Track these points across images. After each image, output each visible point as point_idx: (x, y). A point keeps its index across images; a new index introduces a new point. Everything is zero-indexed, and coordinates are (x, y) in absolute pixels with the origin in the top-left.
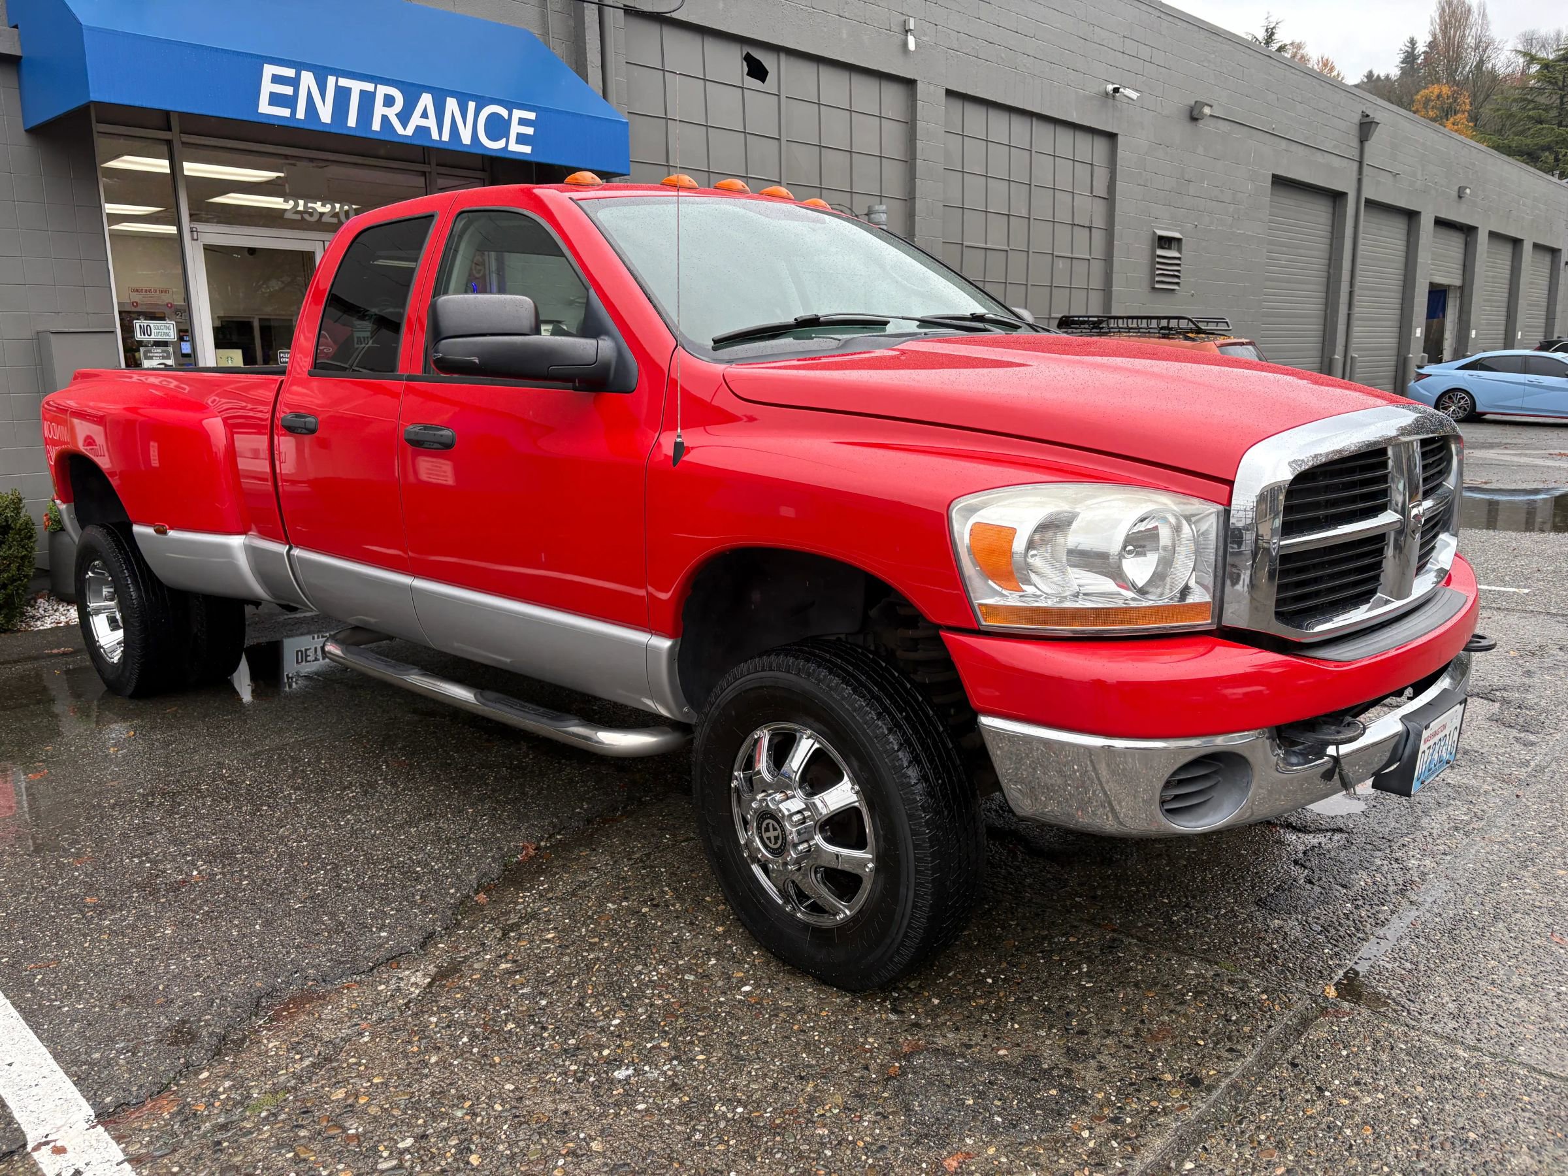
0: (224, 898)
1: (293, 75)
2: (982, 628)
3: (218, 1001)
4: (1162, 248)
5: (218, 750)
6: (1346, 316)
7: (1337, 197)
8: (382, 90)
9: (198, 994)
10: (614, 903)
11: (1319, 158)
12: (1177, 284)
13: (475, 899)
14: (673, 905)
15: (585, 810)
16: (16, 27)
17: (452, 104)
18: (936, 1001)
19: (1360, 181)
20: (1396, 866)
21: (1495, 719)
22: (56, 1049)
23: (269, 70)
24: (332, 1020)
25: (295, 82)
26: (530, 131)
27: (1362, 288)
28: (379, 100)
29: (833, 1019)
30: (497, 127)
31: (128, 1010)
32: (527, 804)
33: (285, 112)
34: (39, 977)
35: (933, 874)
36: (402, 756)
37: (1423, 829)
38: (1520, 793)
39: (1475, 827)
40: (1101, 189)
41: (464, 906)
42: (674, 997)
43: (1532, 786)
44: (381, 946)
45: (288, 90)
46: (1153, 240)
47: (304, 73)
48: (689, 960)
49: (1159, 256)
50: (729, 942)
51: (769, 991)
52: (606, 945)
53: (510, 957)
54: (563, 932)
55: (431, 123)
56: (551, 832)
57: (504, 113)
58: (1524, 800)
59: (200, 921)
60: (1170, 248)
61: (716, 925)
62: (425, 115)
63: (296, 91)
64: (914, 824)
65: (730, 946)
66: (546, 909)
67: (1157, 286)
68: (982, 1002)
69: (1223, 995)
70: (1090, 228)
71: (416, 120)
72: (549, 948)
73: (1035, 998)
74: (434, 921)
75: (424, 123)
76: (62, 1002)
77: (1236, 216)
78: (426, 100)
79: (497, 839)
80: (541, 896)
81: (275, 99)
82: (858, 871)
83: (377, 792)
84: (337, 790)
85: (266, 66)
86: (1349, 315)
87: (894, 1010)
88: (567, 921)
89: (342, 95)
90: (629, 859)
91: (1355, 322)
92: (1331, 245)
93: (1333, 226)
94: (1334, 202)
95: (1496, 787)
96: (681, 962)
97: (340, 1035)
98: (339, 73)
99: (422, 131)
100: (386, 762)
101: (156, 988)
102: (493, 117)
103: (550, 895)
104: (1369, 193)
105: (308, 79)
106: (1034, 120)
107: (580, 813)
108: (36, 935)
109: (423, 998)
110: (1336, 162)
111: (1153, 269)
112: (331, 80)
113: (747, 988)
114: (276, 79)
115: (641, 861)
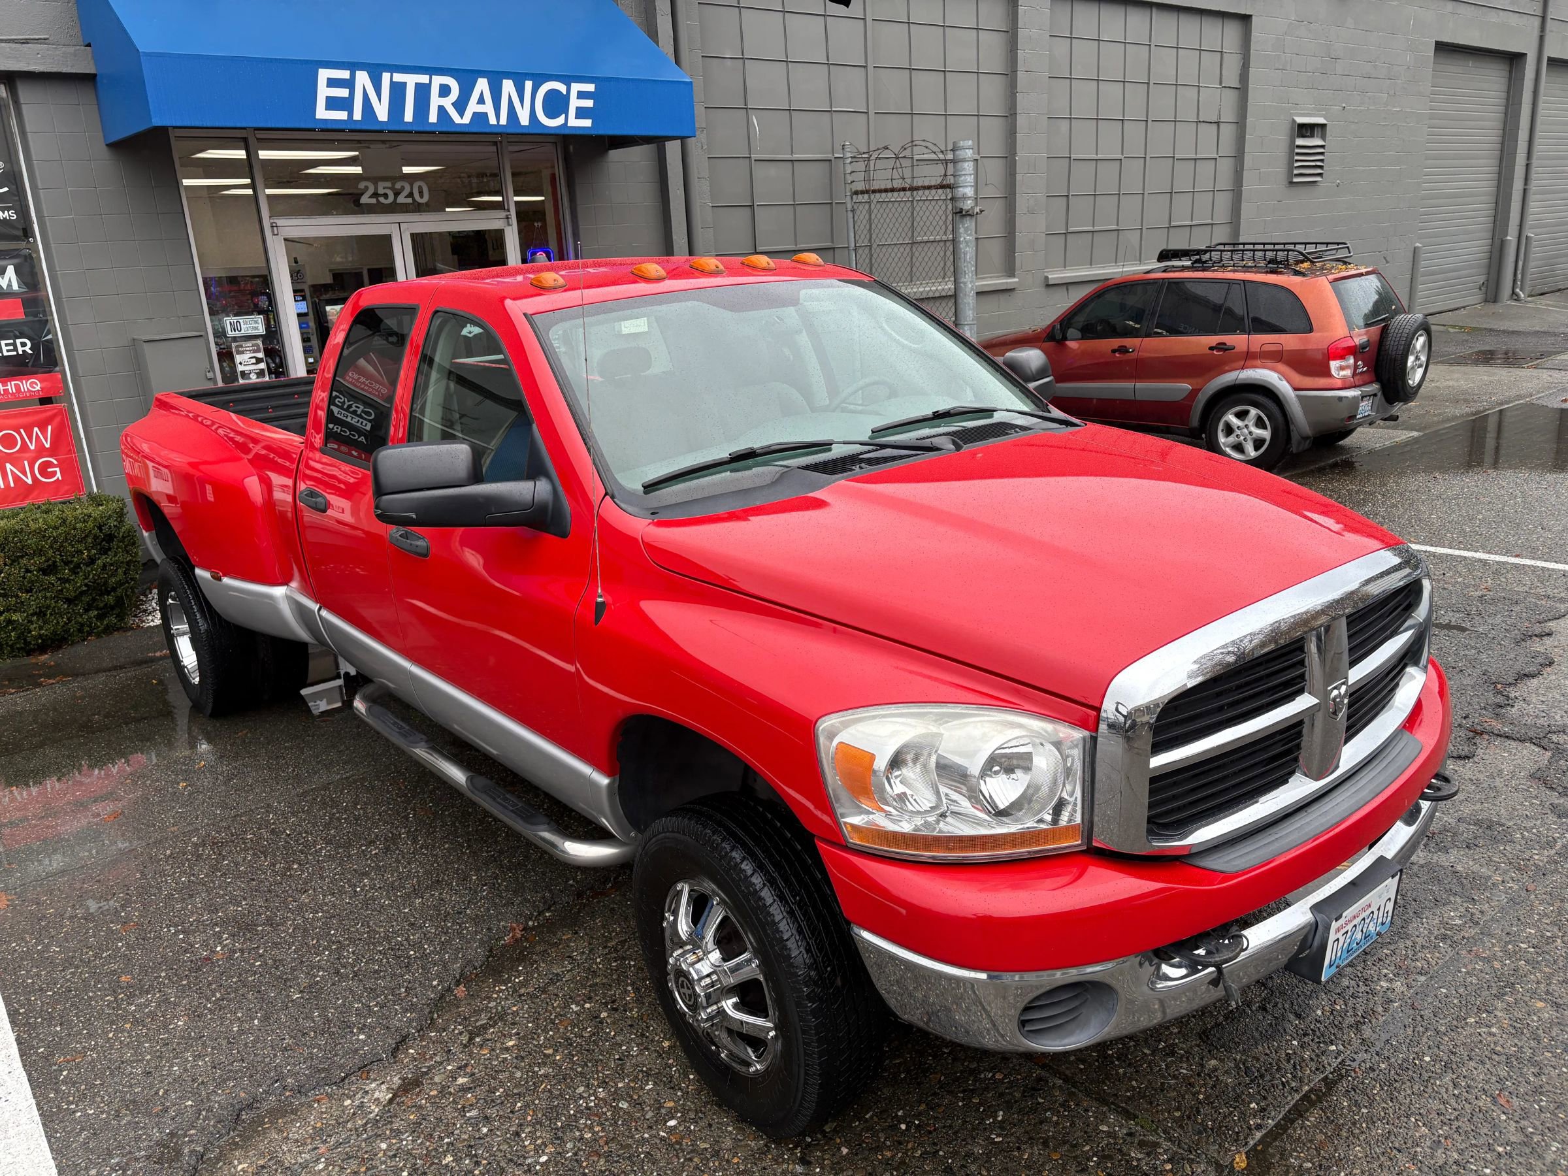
0: (235, 983)
1: (348, 76)
2: (849, 845)
3: (204, 1113)
4: (1303, 136)
5: (271, 786)
6: (1521, 192)
7: (1514, 60)
8: (438, 80)
9: (190, 1103)
10: (577, 1004)
11: (1493, 17)
12: (1320, 175)
13: (456, 992)
14: (631, 1010)
15: (577, 882)
16: (89, 45)
17: (508, 86)
18: (845, 1151)
19: (1541, 38)
20: (1363, 988)
21: (1538, 777)
22: (61, 1162)
23: (324, 74)
24: (297, 1141)
25: (350, 84)
26: (589, 103)
27: (1539, 158)
28: (435, 91)
29: (742, 1167)
30: (557, 103)
31: (129, 1118)
32: (527, 871)
33: (342, 115)
34: (65, 1073)
35: (819, 1058)
36: (431, 801)
37: (1408, 937)
38: (1531, 887)
39: (1466, 935)
40: (1232, 79)
41: (441, 1003)
42: (603, 1130)
43: (1549, 877)
44: (357, 1050)
45: (344, 93)
46: (1292, 129)
47: (358, 73)
48: (628, 1083)
49: (1299, 147)
50: (671, 1061)
51: (692, 1127)
52: (558, 1058)
53: (468, 1070)
54: (523, 1038)
55: (488, 108)
56: (541, 909)
57: (562, 88)
58: (1533, 897)
59: (210, 1010)
60: (1312, 136)
61: (665, 1038)
62: (481, 101)
63: (352, 93)
64: (802, 1012)
65: (670, 1067)
66: (515, 1009)
67: (1295, 180)
68: (889, 1154)
69: (1127, 1161)
70: (1218, 123)
71: (473, 107)
72: (506, 1059)
73: (941, 1153)
74: (410, 1021)
75: (480, 109)
76: (77, 1106)
77: (1392, 92)
78: (482, 85)
79: (490, 916)
80: (515, 991)
81: (332, 103)
82: (762, 1036)
83: (398, 848)
84: (362, 845)
85: (321, 71)
86: (1525, 190)
87: (804, 1161)
88: (530, 1025)
89: (398, 90)
90: (605, 947)
91: (1531, 197)
92: (1506, 114)
93: (1508, 92)
94: (1511, 65)
95: (1507, 878)
96: (620, 1085)
97: (300, 1160)
98: (394, 69)
99: (480, 117)
100: (414, 809)
101: (157, 1093)
102: (551, 93)
103: (522, 991)
104: (1551, 51)
105: (363, 79)
106: (1154, 10)
107: (572, 886)
108: (72, 1020)
109: (381, 1118)
110: (1514, 20)
111: (1291, 161)
112: (386, 77)
113: (672, 1123)
114: (332, 83)
115: (616, 951)
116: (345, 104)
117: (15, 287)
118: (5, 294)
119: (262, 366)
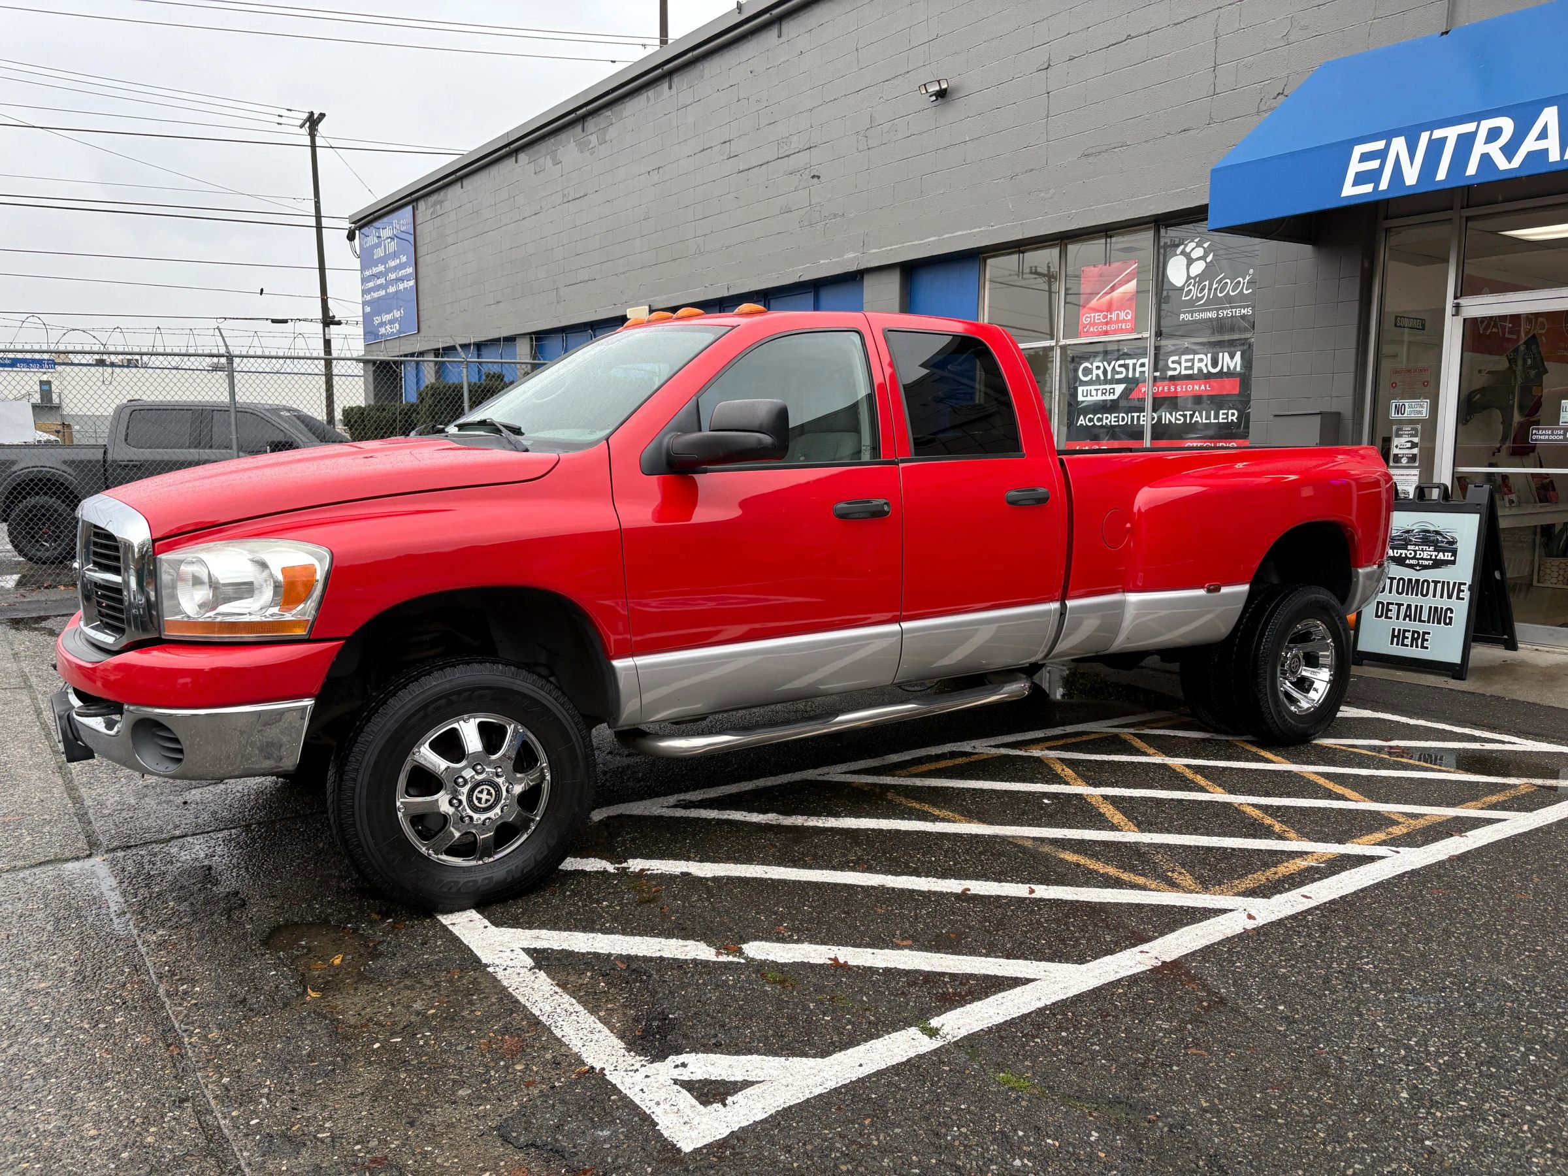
1: (1383, 146)
23: (1359, 150)
25: (1383, 153)
28: (1480, 138)
33: (1368, 188)
45: (1375, 164)
47: (1394, 140)
55: (1552, 143)
63: (1383, 163)
71: (1528, 146)
75: (1540, 144)
78: (1548, 114)
85: (1356, 147)
99: (1537, 155)
105: (1398, 145)
112: (1425, 136)
114: (1364, 157)
116: (1373, 176)
117: (1238, 369)
118: (1230, 374)
119: (1415, 451)
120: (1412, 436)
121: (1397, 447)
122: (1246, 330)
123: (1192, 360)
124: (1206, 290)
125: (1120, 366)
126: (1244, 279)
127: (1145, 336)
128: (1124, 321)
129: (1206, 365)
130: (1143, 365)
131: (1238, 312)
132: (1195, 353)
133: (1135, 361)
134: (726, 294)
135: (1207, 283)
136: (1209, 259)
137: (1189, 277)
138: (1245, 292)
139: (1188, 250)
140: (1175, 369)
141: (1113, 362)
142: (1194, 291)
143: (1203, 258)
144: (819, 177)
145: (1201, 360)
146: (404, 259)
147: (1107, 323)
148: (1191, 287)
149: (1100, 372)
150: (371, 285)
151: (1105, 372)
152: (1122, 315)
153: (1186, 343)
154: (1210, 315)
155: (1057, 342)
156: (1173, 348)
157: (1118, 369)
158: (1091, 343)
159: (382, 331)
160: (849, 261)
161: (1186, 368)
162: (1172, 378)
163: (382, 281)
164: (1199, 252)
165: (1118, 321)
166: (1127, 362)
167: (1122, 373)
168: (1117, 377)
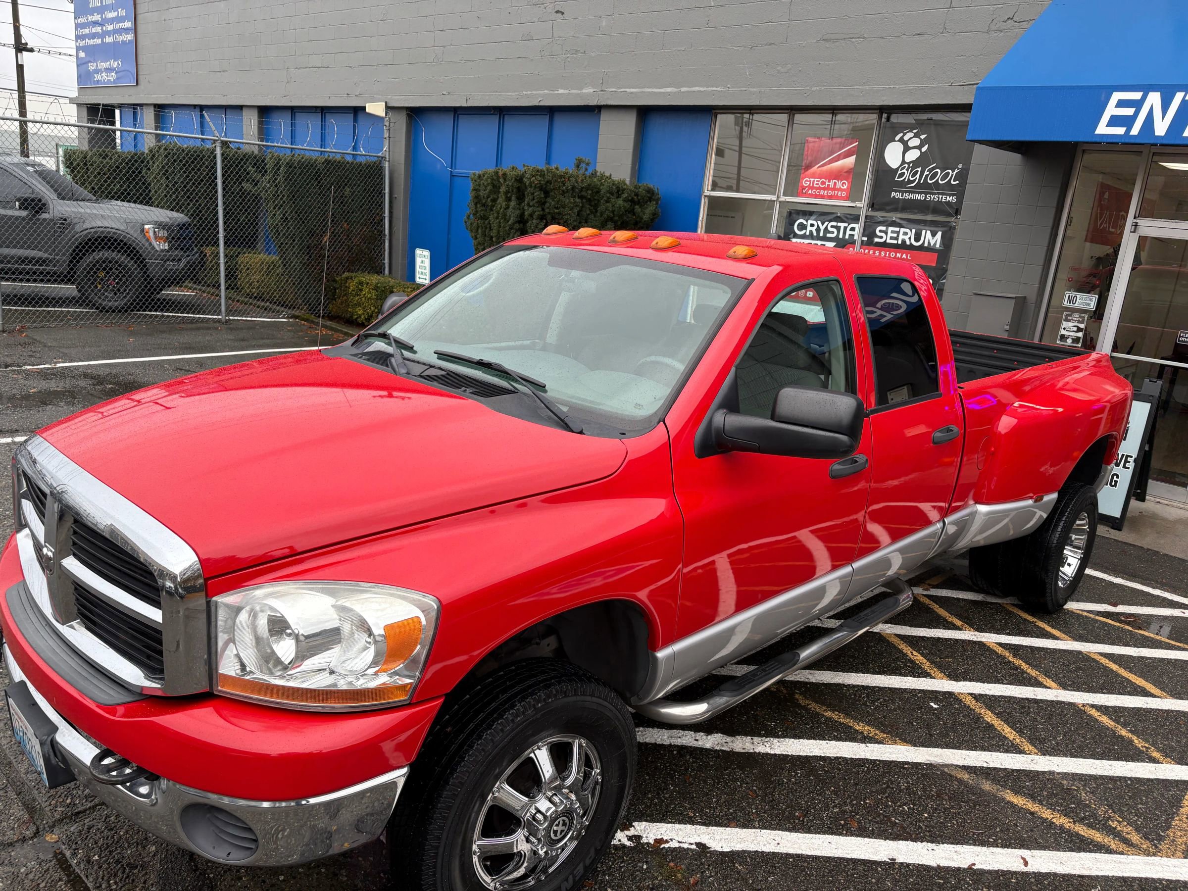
1: (1139, 98)
23: (1117, 97)
25: (1139, 104)
33: (1120, 131)
45: (1130, 112)
47: (1151, 94)
63: (1138, 112)
85: (1115, 93)
105: (1153, 99)
112: (1179, 96)
114: (1121, 104)
116: (1127, 122)
117: (938, 246)
118: (930, 249)
119: (1080, 334)
120: (1079, 322)
121: (1064, 329)
122: (950, 215)
123: (898, 233)
124: (918, 176)
125: (832, 227)
126: (953, 171)
127: (858, 205)
128: (840, 190)
129: (910, 238)
130: (853, 229)
131: (944, 198)
132: (901, 226)
133: (846, 225)
134: (464, 105)
135: (919, 169)
136: (924, 149)
137: (903, 162)
138: (953, 183)
139: (906, 138)
140: (881, 237)
141: (827, 223)
142: (907, 174)
143: (919, 147)
144: (563, 13)
145: (905, 234)
146: (122, 13)
147: (824, 189)
148: (904, 171)
149: (814, 229)
150: (86, 31)
151: (818, 230)
152: (839, 184)
153: (895, 216)
154: (918, 197)
155: (778, 197)
156: (882, 219)
157: (830, 229)
158: (808, 204)
159: (98, 77)
160: (587, 95)
161: (891, 238)
162: (878, 244)
163: (98, 29)
164: (916, 142)
165: (834, 189)
166: (839, 224)
167: (833, 233)
168: (828, 235)
